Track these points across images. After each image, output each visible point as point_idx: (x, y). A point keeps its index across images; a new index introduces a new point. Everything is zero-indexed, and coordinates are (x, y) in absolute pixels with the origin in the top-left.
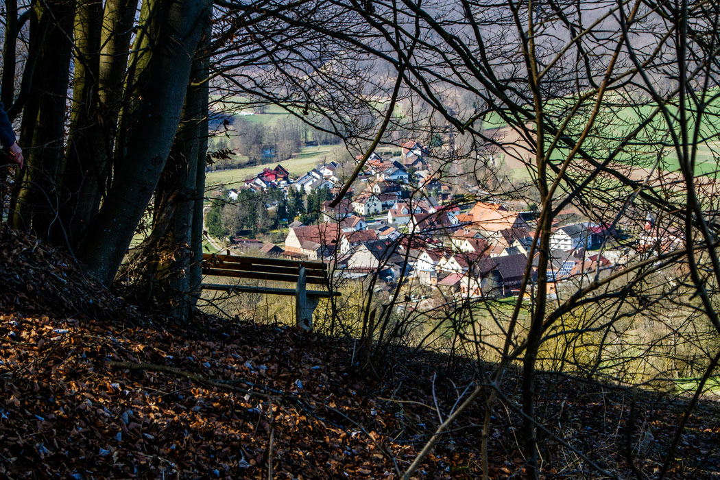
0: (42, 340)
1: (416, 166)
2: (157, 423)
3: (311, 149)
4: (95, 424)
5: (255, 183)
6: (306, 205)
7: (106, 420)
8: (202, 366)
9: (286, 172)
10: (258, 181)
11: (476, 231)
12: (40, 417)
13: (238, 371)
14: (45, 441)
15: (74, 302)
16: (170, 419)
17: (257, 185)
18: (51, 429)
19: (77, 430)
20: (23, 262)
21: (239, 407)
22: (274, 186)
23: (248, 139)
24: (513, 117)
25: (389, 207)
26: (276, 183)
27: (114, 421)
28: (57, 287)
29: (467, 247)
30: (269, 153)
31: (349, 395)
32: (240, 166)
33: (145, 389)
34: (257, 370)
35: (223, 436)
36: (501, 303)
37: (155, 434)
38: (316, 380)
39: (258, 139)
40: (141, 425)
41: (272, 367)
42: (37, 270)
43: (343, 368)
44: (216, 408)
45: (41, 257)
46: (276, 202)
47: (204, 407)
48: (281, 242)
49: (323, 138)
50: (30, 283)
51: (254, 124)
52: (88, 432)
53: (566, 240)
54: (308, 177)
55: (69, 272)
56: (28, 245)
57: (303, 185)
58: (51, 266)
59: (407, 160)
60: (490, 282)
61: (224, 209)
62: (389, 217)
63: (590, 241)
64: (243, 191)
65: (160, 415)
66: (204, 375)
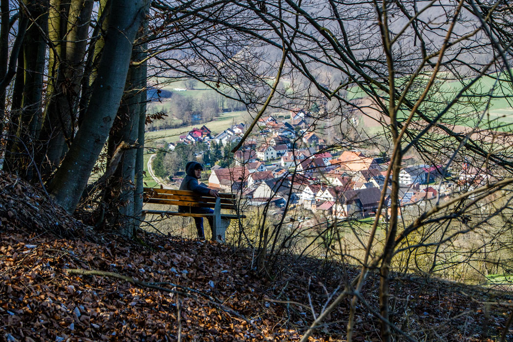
0: (16, 254)
1: (301, 126)
2: (102, 316)
3: (227, 114)
4: (53, 318)
5: (187, 139)
6: (223, 154)
7: (63, 314)
8: (139, 271)
9: (209, 130)
10: (190, 137)
11: (343, 171)
12: (11, 313)
13: (166, 275)
14: (13, 332)
15: (44, 224)
16: (112, 313)
17: (189, 140)
18: (19, 322)
19: (39, 322)
20: (6, 194)
21: (165, 302)
22: (200, 141)
23: (182, 107)
24: (367, 87)
25: (282, 154)
26: (202, 138)
27: (69, 314)
28: (32, 213)
29: (337, 182)
30: (196, 117)
31: (249, 292)
32: (176, 127)
33: (94, 290)
34: (181, 273)
35: (153, 325)
36: (361, 222)
37: (100, 324)
38: (224, 281)
39: (189, 107)
40: (89, 317)
41: (192, 272)
42: (16, 201)
43: (245, 271)
44: (148, 304)
45: (19, 191)
46: (202, 152)
47: (139, 303)
48: (206, 180)
49: (235, 106)
50: (11, 210)
51: (186, 97)
52: (48, 323)
53: (407, 177)
54: (225, 134)
55: (41, 202)
56: (10, 182)
57: (221, 140)
58: (28, 198)
59: (294, 121)
60: (354, 207)
61: (166, 157)
62: (282, 162)
63: (424, 178)
64: (179, 144)
65: (105, 309)
66: (140, 278)
